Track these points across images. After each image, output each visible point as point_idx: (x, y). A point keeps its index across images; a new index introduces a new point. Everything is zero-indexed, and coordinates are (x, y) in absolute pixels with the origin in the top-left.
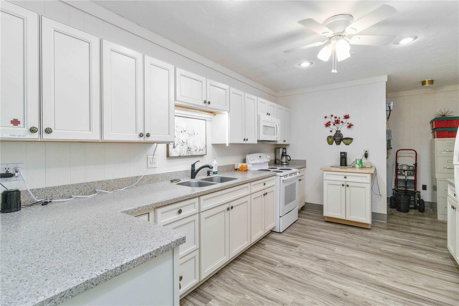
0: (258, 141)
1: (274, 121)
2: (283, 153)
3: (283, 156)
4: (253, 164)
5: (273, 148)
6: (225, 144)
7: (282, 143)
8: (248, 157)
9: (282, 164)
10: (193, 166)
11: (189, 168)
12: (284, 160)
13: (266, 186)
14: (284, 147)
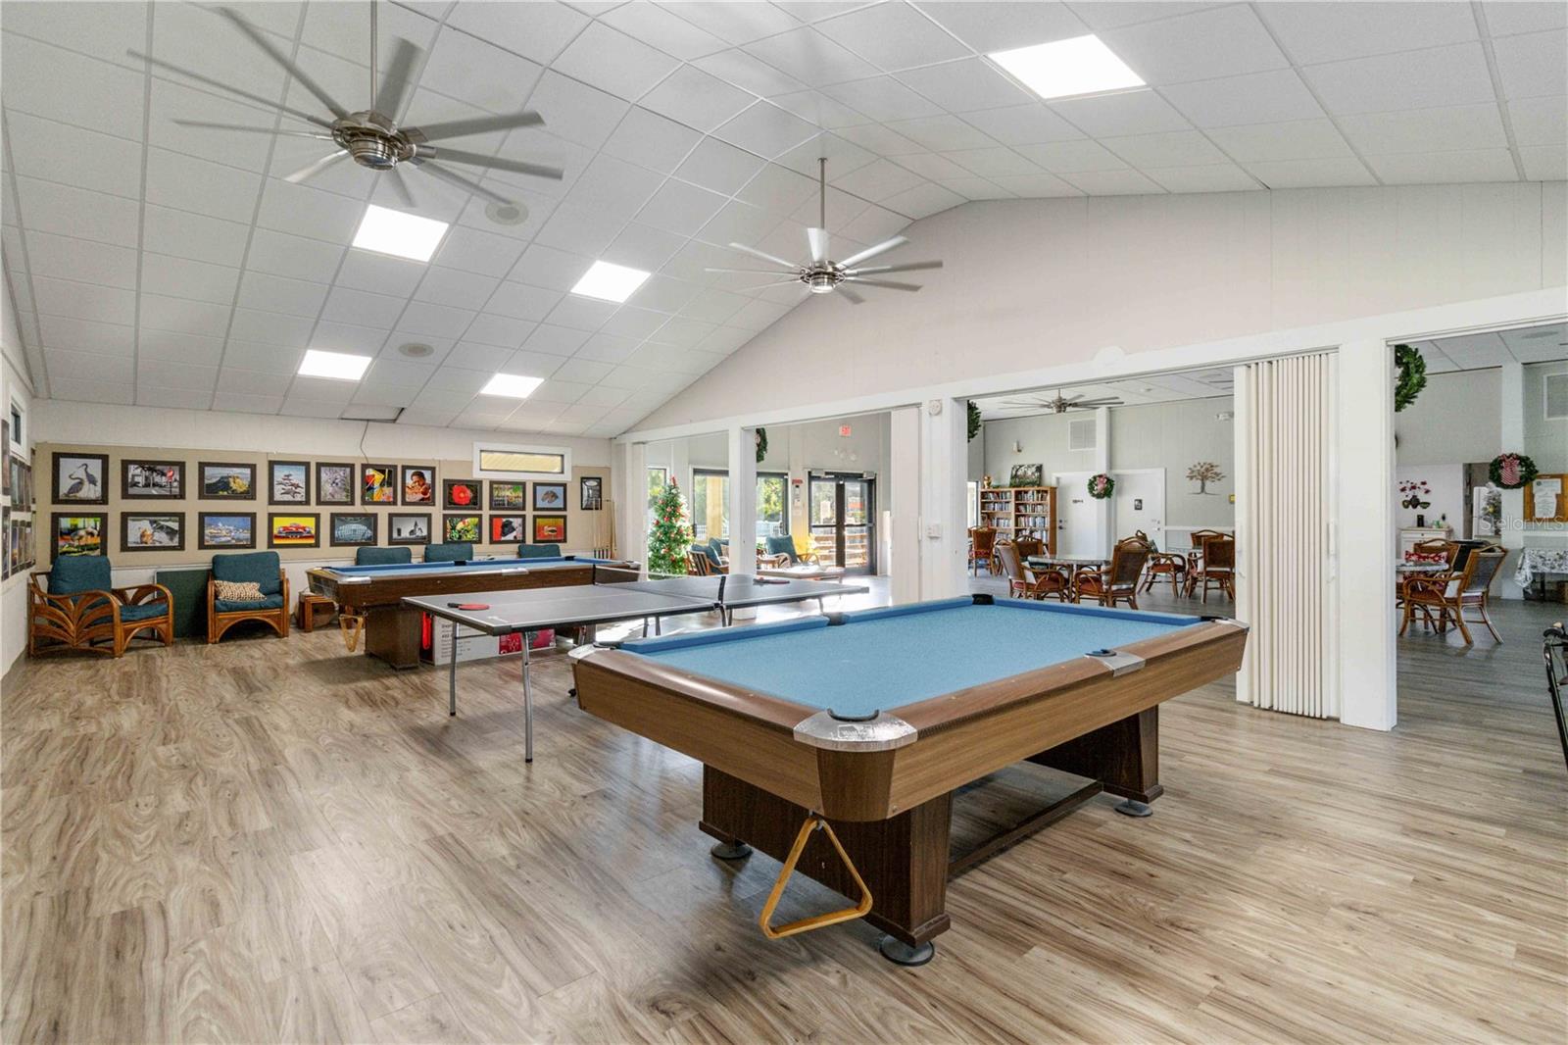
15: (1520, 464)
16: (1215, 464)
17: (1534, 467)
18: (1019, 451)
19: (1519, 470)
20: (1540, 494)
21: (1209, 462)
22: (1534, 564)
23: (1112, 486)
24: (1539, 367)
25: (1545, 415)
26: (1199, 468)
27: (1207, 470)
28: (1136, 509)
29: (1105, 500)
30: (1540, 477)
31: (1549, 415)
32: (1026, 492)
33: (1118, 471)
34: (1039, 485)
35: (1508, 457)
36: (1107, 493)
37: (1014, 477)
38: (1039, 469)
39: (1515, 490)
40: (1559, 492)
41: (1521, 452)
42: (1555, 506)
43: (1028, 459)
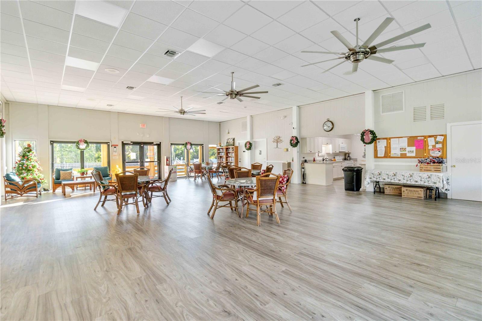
0: (339, 152)
1: (344, 145)
2: (348, 156)
3: (348, 157)
4: (338, 159)
5: (344, 154)
6: (330, 153)
7: (348, 152)
8: (336, 157)
9: (348, 160)
10: (323, 158)
11: (322, 159)
12: (349, 158)
13: (342, 164)
14: (349, 154)
15: (370, 133)
16: (280, 137)
17: (375, 135)
18: (229, 133)
19: (371, 136)
20: (380, 146)
21: (279, 135)
22: (371, 177)
23: (251, 146)
24: (378, 92)
25: (381, 113)
26: (276, 138)
27: (278, 139)
28: (260, 154)
29: (249, 151)
30: (379, 139)
31: (382, 112)
32: (229, 148)
33: (254, 140)
34: (233, 146)
35: (367, 131)
36: (250, 149)
37: (227, 143)
38: (234, 139)
39: (369, 145)
40: (386, 146)
41: (372, 129)
42: (384, 151)
43: (231, 136)
